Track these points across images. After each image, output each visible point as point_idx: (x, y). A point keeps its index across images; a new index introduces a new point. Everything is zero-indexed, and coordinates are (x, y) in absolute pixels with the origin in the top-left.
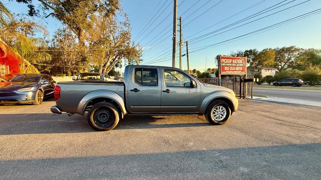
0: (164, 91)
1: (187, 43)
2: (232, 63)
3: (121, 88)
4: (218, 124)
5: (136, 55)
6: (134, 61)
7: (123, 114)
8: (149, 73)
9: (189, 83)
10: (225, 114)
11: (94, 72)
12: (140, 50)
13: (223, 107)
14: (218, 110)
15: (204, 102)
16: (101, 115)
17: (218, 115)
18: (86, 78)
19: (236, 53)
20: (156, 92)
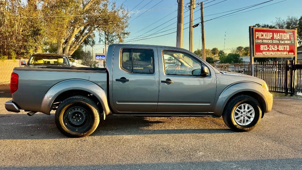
0: (162, 82)
1: (202, 5)
2: (272, 38)
3: (102, 77)
4: (242, 130)
5: (117, 25)
6: (114, 34)
7: (106, 113)
8: (140, 56)
9: (200, 71)
10: (253, 115)
11: (48, 52)
12: (125, 17)
13: (250, 106)
14: (242, 110)
15: (222, 98)
16: (74, 114)
17: (242, 117)
18: (41, 61)
19: (285, 21)
20: (152, 83)
